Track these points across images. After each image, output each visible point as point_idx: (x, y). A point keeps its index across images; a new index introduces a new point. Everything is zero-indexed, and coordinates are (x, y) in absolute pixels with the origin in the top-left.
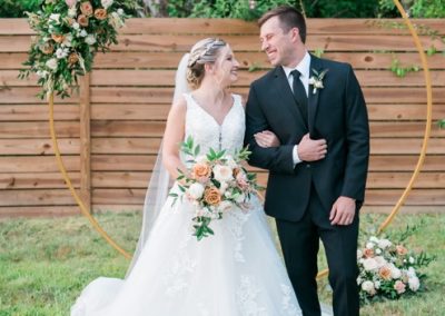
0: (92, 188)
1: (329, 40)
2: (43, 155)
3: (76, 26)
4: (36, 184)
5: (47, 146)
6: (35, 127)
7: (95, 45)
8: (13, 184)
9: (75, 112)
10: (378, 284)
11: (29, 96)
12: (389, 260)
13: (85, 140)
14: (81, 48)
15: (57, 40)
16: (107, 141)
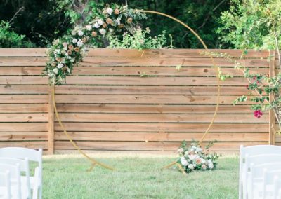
0: (55, 141)
1: (184, 60)
2: (28, 122)
3: (67, 54)
4: (24, 138)
5: (30, 117)
6: (24, 107)
7: (74, 63)
8: (11, 138)
9: (46, 99)
10: (195, 166)
11: (21, 90)
12: (200, 156)
13: (51, 114)
14: (68, 64)
15: (58, 60)
16: (63, 115)
